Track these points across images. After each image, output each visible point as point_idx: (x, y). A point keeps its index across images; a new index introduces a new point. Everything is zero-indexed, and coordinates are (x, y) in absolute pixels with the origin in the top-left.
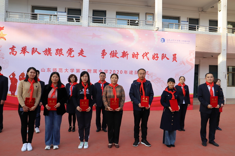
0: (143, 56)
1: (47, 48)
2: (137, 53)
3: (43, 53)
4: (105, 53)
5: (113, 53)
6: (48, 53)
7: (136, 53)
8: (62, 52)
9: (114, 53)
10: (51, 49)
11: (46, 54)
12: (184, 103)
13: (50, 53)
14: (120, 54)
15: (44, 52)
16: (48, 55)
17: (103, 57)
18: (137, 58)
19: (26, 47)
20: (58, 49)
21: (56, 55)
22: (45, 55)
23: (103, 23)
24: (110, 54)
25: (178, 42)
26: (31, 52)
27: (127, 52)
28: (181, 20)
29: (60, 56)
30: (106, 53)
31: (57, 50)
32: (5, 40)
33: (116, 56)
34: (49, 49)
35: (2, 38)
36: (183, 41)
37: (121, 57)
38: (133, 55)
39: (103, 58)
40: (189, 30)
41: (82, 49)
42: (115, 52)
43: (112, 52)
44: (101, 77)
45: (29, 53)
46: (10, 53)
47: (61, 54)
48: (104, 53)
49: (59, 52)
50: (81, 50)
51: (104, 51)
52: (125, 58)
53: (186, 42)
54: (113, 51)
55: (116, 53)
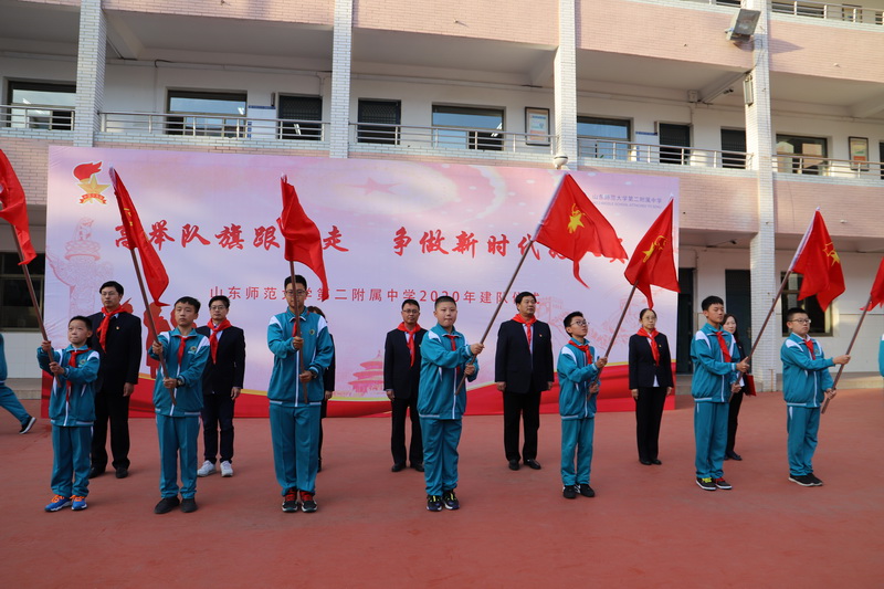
0: (520, 245)
1: (230, 227)
2: (502, 239)
3: (215, 242)
4: (406, 240)
5: (429, 238)
6: (231, 240)
7: (500, 239)
8: (274, 238)
9: (433, 238)
10: (239, 227)
11: (227, 243)
12: (656, 384)
13: (237, 240)
14: (450, 243)
15: (218, 237)
16: (230, 248)
17: (399, 250)
18: (503, 254)
19: (165, 223)
20: (262, 229)
21: (257, 245)
22: (224, 246)
23: (393, 143)
24: (422, 242)
25: (627, 202)
26: (178, 237)
27: (472, 235)
28: (635, 130)
29: (267, 248)
30: (409, 240)
31: (260, 231)
32: (104, 202)
33: (439, 248)
34: (236, 230)
35: (95, 196)
36: (642, 199)
37: (454, 250)
38: (489, 242)
39: (400, 254)
40: (661, 161)
41: (335, 228)
42: (435, 235)
43: (426, 234)
44: (406, 314)
45: (173, 240)
46: (117, 242)
47: (271, 242)
48: (401, 239)
49: (267, 238)
50: (332, 230)
51: (402, 232)
52: (468, 253)
53: (652, 203)
54: (431, 232)
55: (439, 240)
